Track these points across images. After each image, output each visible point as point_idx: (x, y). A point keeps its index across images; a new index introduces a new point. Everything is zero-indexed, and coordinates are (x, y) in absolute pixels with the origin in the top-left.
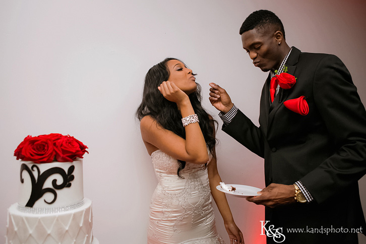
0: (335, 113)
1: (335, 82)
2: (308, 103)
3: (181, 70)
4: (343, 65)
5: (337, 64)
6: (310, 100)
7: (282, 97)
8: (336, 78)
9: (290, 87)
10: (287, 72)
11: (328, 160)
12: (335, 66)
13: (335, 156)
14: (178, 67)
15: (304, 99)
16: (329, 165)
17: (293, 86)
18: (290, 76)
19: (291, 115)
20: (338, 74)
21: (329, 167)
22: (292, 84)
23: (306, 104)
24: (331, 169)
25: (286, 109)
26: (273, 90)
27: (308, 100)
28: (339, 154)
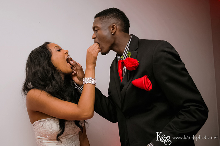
0: (171, 86)
1: (168, 62)
2: (150, 80)
3: (59, 50)
4: (172, 48)
5: (168, 48)
6: (152, 77)
7: (129, 77)
8: (169, 59)
9: (135, 69)
10: (131, 57)
11: (171, 124)
12: (167, 50)
13: (176, 119)
14: (57, 48)
15: (147, 77)
16: (172, 127)
17: (137, 68)
18: (133, 60)
19: (138, 90)
20: (170, 56)
21: (173, 129)
22: (136, 67)
23: (149, 81)
24: (175, 130)
25: (134, 87)
26: (120, 71)
27: (150, 78)
28: (178, 117)
